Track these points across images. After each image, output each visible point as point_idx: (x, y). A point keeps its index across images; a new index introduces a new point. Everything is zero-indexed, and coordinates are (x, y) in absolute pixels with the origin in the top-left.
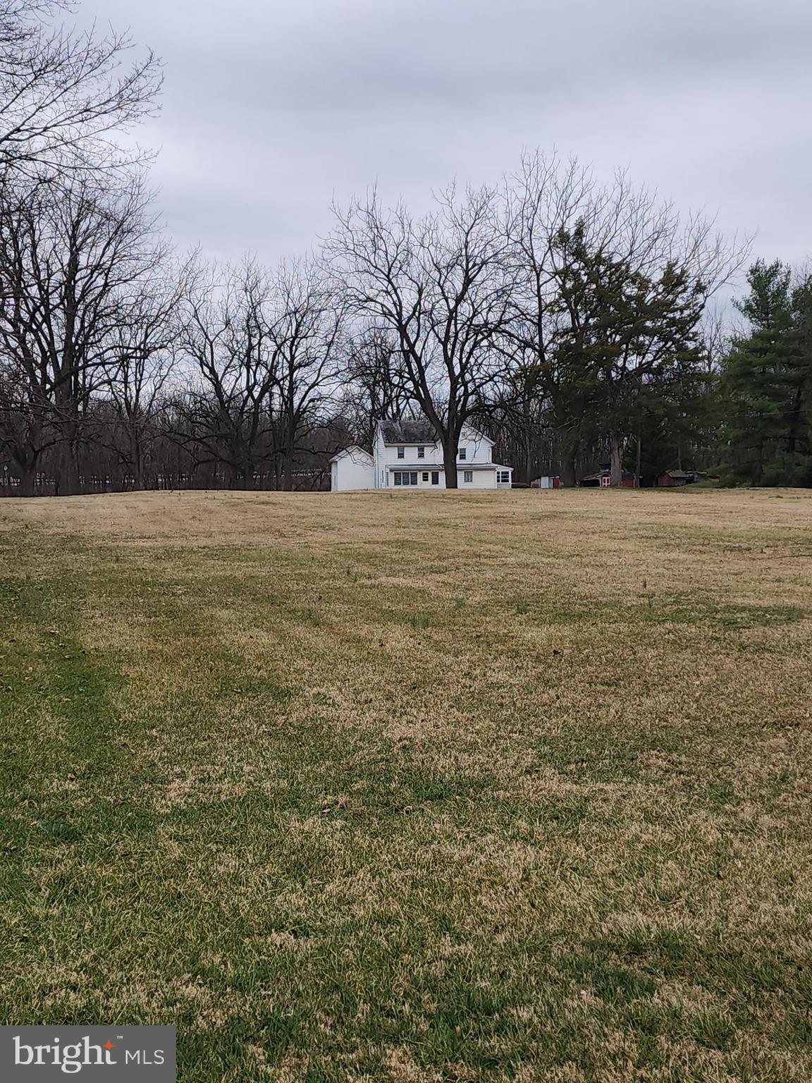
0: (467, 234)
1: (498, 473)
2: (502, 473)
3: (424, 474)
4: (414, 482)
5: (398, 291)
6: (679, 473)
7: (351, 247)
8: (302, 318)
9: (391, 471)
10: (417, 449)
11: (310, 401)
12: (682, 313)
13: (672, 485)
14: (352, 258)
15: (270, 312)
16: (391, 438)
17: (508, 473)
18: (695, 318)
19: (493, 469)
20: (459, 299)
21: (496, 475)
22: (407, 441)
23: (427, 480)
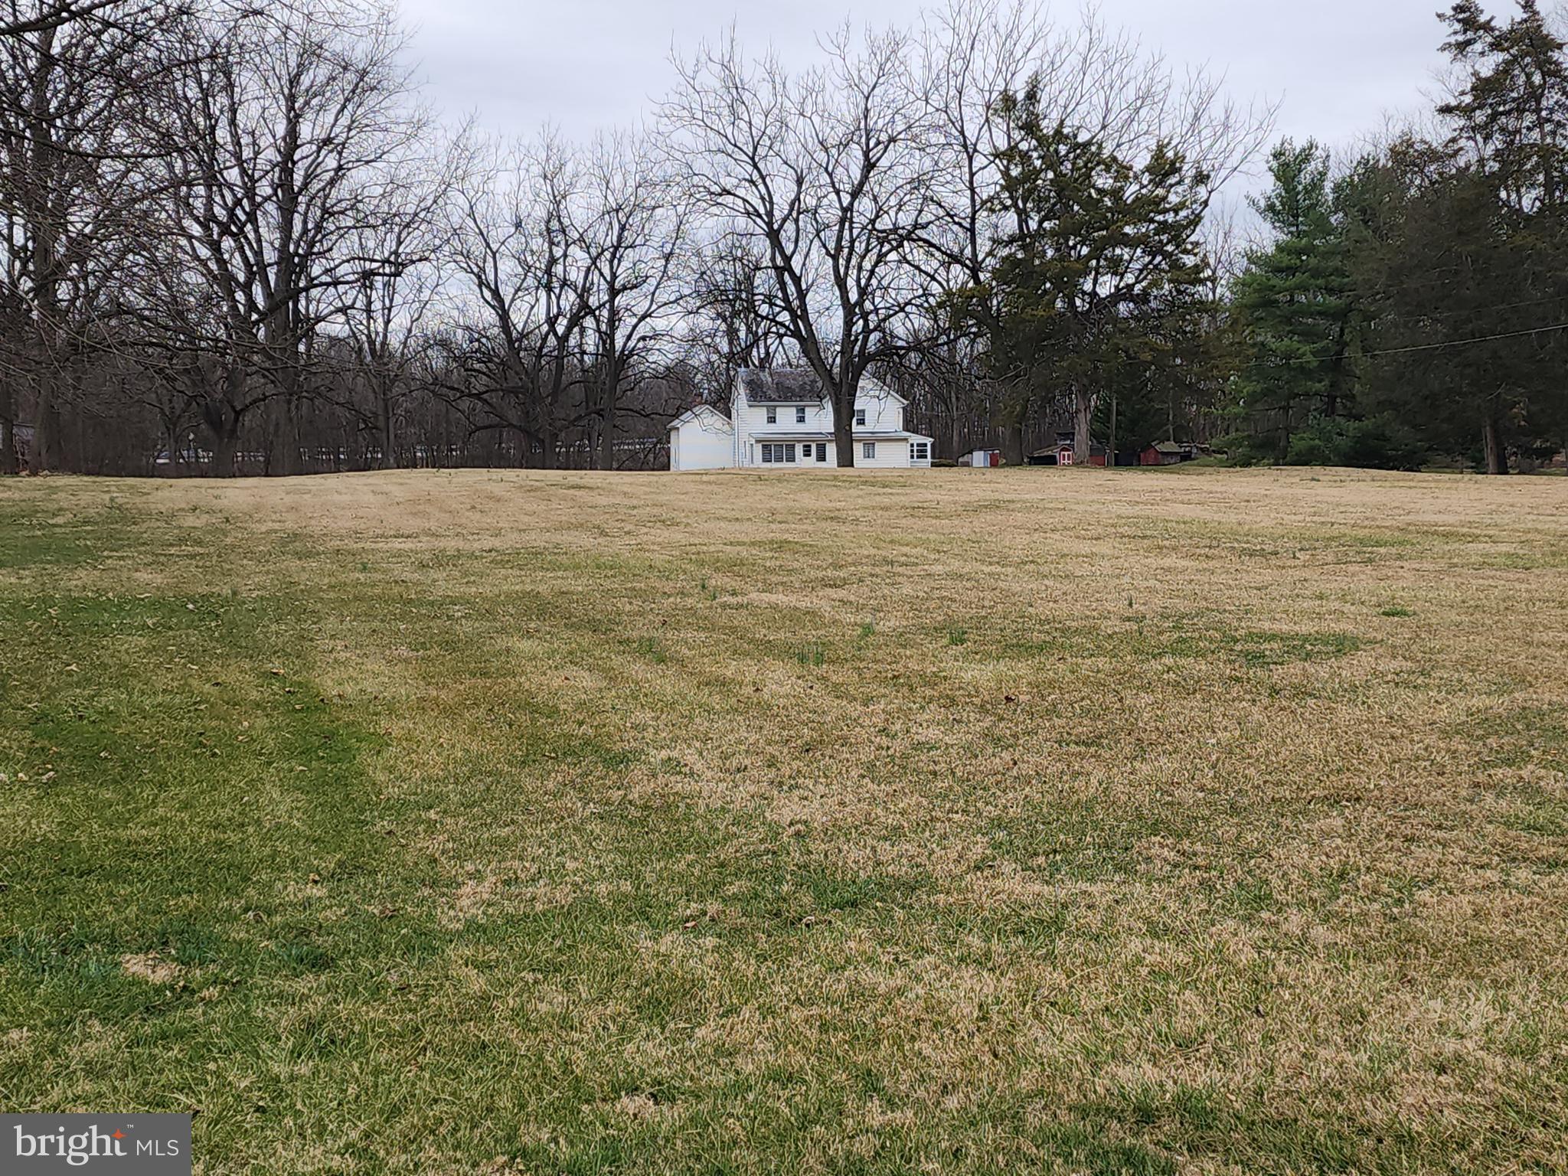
0: (867, 99)
1: (912, 445)
2: (918, 445)
3: (804, 446)
4: (791, 459)
5: (768, 180)
6: (1170, 446)
7: (699, 115)
8: (628, 218)
9: (758, 441)
10: (794, 410)
11: (639, 341)
12: (1177, 214)
13: (1160, 463)
14: (701, 132)
15: (580, 211)
16: (757, 393)
17: (925, 445)
18: (1195, 221)
19: (906, 440)
20: (855, 194)
21: (909, 448)
22: (780, 399)
23: (809, 455)
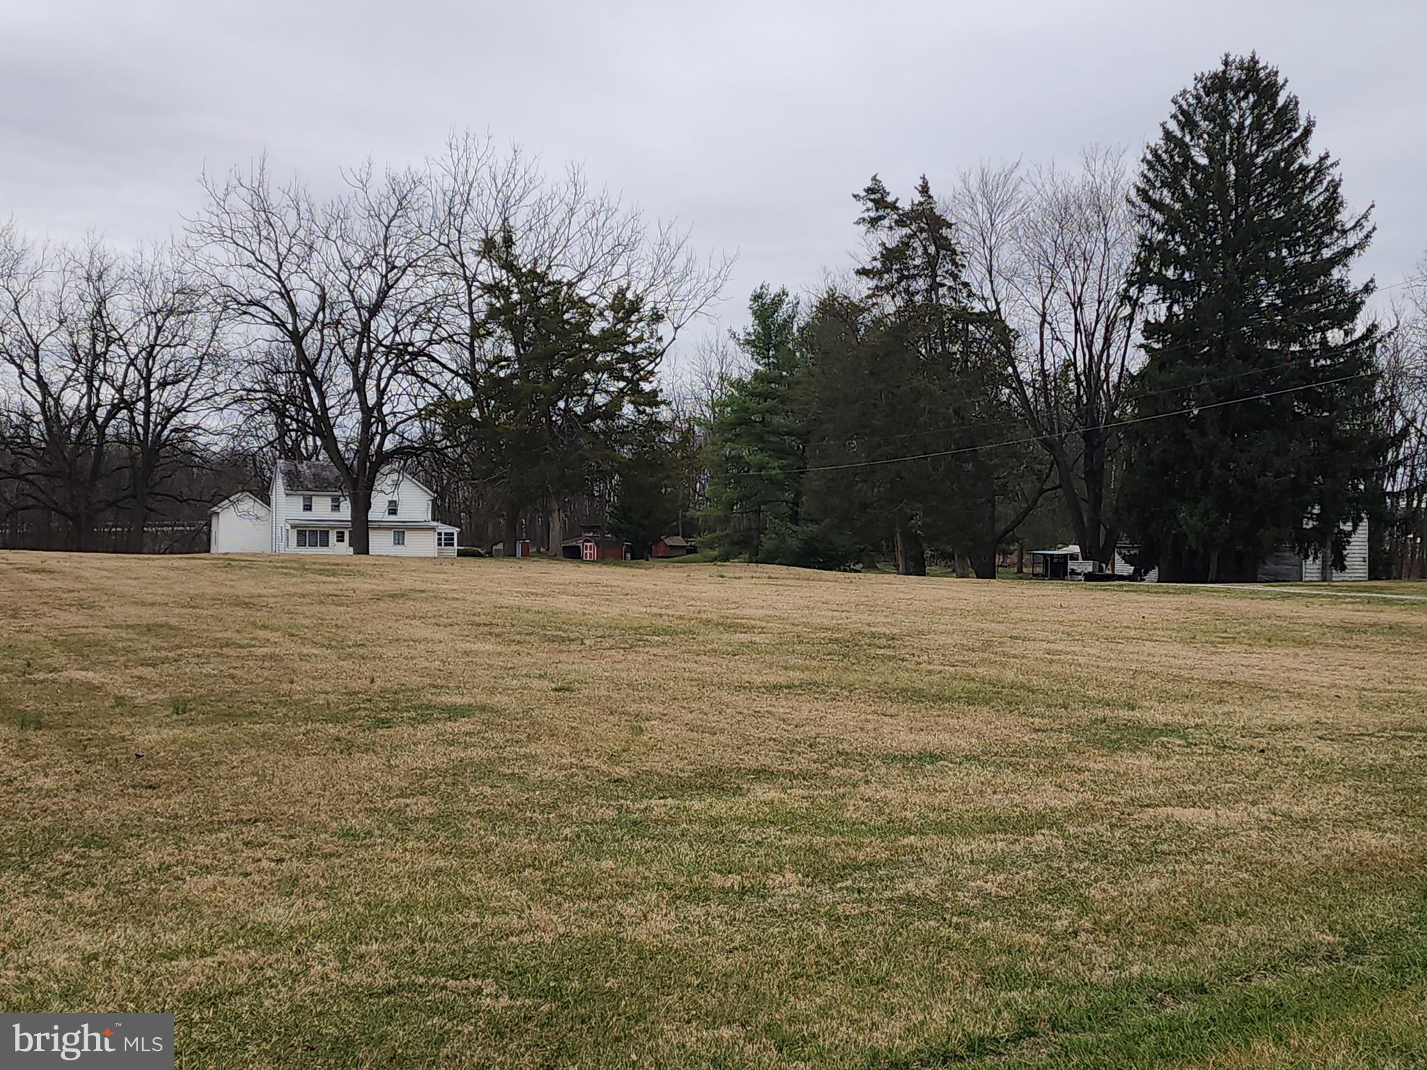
0: (387, 228)
1: (440, 534)
2: (446, 534)
3: (338, 533)
4: (325, 543)
5: (291, 293)
6: (678, 541)
7: (228, 233)
8: (165, 320)
9: (293, 527)
10: (329, 499)
11: (172, 431)
13: (670, 555)
14: (233, 247)
15: (121, 310)
16: (294, 483)
17: (453, 534)
19: (433, 529)
20: (374, 310)
21: (437, 537)
22: (316, 488)
23: (343, 541)
